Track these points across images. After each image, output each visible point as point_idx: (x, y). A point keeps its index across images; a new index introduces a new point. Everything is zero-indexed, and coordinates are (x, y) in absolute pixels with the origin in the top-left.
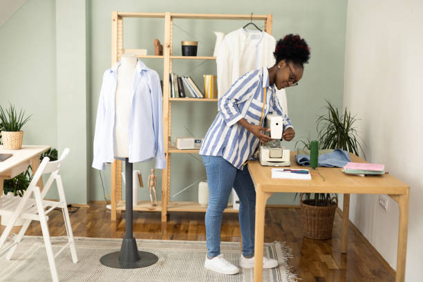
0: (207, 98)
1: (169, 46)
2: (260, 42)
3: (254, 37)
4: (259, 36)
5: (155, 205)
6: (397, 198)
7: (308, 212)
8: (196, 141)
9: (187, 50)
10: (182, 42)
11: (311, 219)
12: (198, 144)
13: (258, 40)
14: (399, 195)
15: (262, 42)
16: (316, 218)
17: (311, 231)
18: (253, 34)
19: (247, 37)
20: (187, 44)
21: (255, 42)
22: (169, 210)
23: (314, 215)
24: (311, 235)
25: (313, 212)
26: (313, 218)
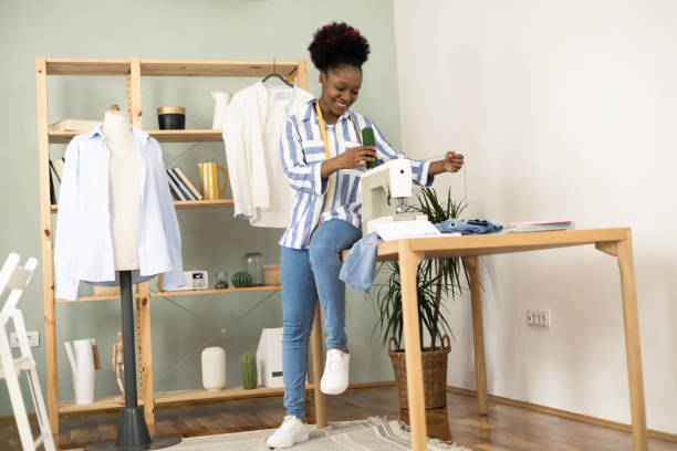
0: (208, 199)
1: (140, 114)
2: (291, 103)
3: (280, 96)
4: (288, 94)
6: (613, 247)
8: (194, 276)
9: (168, 121)
10: (159, 110)
12: (198, 281)
13: (288, 102)
14: (615, 242)
15: (295, 102)
18: (279, 91)
19: (270, 95)
20: (167, 110)
21: (282, 104)
22: (157, 401)
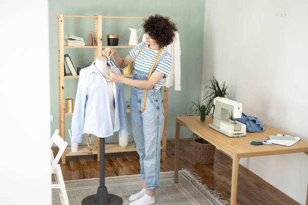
1: (101, 40)
5: (91, 150)
7: (201, 148)
9: (111, 42)
10: (108, 36)
11: (203, 152)
16: (207, 151)
17: (203, 160)
20: (111, 37)
23: (205, 150)
24: (202, 162)
25: (204, 148)
26: (204, 151)
